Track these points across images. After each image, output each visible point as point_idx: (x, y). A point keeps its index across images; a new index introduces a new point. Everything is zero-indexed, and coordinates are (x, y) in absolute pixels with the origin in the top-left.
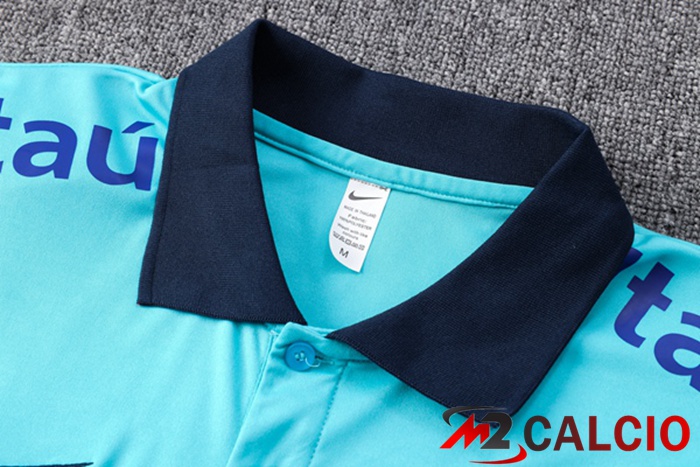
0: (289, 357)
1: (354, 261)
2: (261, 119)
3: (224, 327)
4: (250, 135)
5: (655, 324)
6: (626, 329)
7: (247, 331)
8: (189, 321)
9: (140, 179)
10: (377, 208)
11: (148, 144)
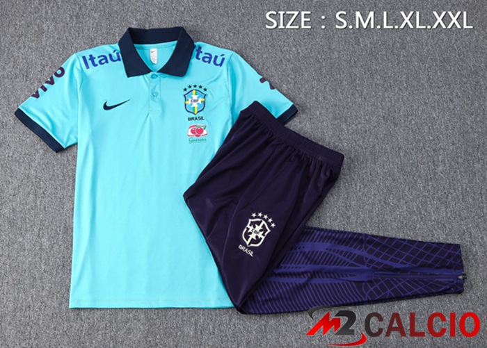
0: (152, 77)
1: (156, 62)
2: (136, 45)
3: (141, 76)
4: (134, 49)
5: (201, 56)
6: (198, 58)
7: (145, 76)
8: (136, 77)
9: (119, 59)
10: (156, 53)
11: (117, 54)
